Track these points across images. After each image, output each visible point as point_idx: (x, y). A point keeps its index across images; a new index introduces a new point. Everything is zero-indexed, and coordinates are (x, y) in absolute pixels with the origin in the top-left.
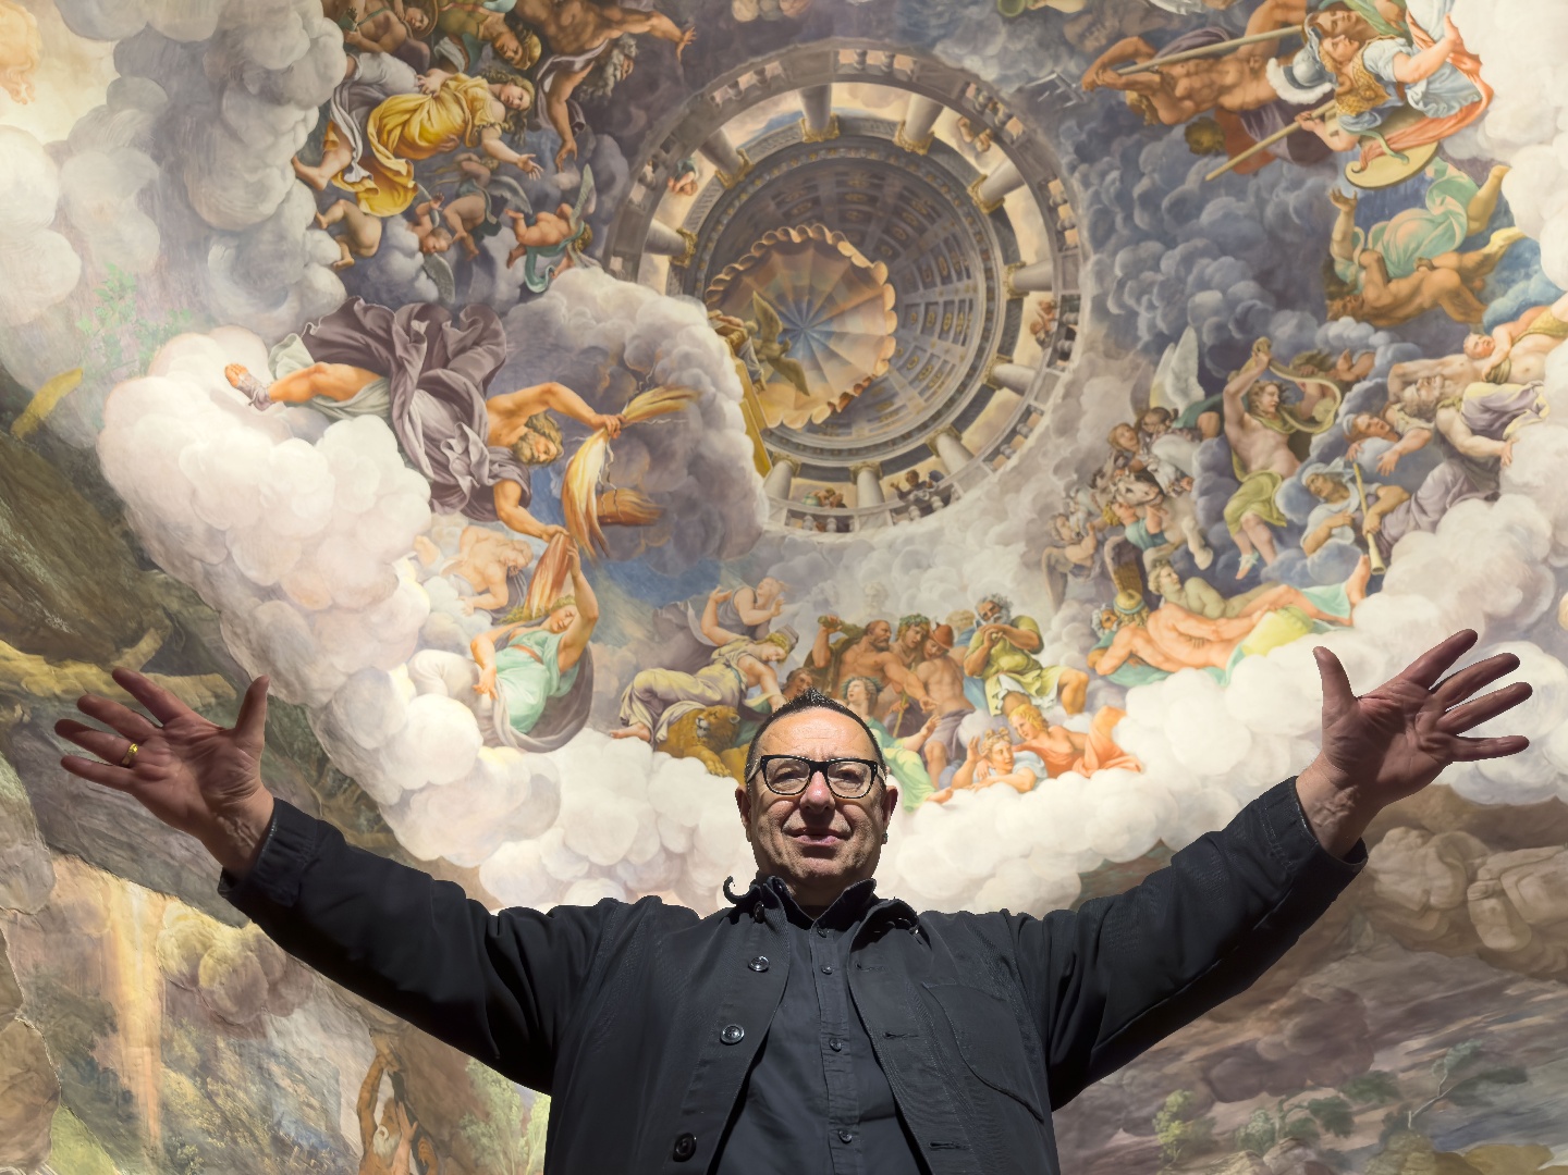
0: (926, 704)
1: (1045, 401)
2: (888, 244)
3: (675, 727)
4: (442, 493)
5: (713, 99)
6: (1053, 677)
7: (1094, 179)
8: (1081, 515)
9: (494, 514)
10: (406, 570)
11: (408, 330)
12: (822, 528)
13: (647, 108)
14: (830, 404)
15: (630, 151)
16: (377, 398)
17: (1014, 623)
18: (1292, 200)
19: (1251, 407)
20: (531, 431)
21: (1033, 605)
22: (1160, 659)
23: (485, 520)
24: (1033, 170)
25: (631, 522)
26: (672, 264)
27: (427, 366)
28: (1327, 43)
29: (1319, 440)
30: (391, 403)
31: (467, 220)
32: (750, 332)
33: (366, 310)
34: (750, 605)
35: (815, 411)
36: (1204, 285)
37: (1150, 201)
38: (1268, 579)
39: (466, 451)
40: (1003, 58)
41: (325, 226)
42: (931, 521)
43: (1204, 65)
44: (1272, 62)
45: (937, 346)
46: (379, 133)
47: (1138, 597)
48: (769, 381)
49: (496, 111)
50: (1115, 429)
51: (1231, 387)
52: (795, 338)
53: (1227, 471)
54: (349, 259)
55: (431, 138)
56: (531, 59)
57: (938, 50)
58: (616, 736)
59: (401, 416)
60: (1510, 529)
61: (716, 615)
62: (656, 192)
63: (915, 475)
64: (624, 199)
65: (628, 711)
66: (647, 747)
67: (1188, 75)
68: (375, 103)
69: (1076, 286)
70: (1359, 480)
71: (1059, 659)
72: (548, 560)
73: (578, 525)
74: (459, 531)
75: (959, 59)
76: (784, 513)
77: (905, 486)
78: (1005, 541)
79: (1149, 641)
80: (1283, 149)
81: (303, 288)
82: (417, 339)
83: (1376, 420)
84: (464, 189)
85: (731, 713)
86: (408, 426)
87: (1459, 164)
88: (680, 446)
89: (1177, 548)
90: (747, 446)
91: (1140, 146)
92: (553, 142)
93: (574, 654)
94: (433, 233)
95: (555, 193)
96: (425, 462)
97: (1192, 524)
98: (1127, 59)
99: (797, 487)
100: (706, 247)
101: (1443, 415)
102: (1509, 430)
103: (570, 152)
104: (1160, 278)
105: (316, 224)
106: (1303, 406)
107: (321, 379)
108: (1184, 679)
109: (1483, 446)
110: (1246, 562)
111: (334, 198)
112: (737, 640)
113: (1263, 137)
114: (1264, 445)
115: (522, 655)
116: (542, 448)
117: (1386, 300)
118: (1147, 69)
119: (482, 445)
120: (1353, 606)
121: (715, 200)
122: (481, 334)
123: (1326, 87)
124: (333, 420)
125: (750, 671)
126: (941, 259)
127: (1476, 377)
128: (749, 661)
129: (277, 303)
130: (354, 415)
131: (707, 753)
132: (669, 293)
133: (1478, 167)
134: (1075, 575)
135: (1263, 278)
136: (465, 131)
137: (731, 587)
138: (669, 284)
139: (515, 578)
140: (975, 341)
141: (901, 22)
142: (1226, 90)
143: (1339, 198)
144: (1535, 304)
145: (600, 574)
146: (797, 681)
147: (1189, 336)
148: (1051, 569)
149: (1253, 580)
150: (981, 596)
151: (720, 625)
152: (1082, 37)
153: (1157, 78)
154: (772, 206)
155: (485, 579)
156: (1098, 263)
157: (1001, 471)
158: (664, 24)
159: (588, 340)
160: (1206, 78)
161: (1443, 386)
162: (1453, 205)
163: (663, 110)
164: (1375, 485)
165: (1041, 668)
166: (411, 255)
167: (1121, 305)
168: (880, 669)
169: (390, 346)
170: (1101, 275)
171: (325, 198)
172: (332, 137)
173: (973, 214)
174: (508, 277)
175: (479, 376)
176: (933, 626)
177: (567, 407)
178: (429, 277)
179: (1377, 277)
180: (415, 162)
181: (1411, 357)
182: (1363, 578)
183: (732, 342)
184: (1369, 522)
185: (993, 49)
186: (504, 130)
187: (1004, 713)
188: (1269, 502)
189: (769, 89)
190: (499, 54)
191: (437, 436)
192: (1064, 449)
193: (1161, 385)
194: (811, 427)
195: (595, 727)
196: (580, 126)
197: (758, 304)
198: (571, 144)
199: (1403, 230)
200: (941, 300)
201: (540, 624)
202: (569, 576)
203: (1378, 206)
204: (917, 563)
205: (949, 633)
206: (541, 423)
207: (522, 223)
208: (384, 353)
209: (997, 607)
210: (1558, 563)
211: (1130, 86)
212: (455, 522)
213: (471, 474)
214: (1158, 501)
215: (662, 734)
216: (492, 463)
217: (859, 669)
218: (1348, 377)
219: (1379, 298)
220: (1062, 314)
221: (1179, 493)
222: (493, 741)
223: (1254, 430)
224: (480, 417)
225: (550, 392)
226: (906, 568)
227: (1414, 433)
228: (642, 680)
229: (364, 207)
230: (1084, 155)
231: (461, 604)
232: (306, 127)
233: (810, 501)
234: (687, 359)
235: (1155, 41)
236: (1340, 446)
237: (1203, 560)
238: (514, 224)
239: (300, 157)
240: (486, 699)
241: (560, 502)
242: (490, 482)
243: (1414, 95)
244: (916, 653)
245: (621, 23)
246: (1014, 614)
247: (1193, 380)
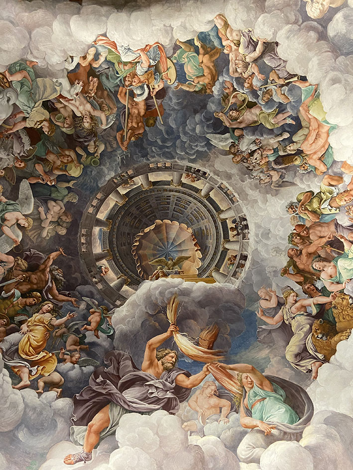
0: (329, 238)
1: (218, 182)
2: (150, 217)
3: (318, 349)
4: (168, 406)
5: (83, 252)
6: (325, 188)
7: (153, 154)
8: (261, 175)
9: (188, 390)
10: (195, 440)
11: (98, 384)
12: (243, 266)
13: (76, 272)
14: (196, 251)
15: (85, 282)
16: (116, 410)
17: (299, 201)
18: (174, 101)
19: (236, 119)
20: (161, 359)
21: (293, 194)
22: (323, 149)
23: (189, 394)
24: (145, 171)
25: (215, 337)
26: (127, 285)
27: (116, 385)
28: (134, 84)
29: (250, 99)
30: (121, 406)
31: (75, 343)
32: (161, 269)
33: (81, 395)
34: (268, 303)
35: (197, 256)
36: (194, 129)
37: (164, 140)
38: (297, 114)
39: (157, 388)
40: (109, 170)
41: (43, 391)
42: (251, 226)
43: (130, 117)
44: (134, 99)
45: (188, 211)
46: (27, 355)
47: (296, 157)
48: (181, 269)
49: (48, 316)
50: (233, 161)
51: (228, 125)
52: (169, 255)
53: (256, 128)
54: (59, 390)
55: (41, 340)
56: (39, 297)
57: (100, 186)
58: (316, 377)
59: (129, 406)
60: (288, 38)
61: (268, 317)
62: (102, 280)
63: (232, 228)
64: (99, 291)
65: (304, 368)
66: (326, 364)
67: (132, 122)
68: (17, 350)
69: (184, 166)
70: (266, 86)
71: (317, 185)
72: (218, 376)
73: (207, 358)
74: (188, 408)
75: (105, 180)
76: (232, 278)
77: (235, 232)
78: (265, 201)
79: (315, 153)
80: (159, 101)
81: (57, 413)
82: (104, 383)
83: (247, 81)
84: (64, 339)
85: (317, 323)
86: (134, 405)
87: (174, 53)
88: (192, 307)
89: (280, 144)
90: (201, 284)
91: (148, 140)
92: (69, 304)
93: (267, 382)
94: (71, 357)
95: (85, 311)
96: (152, 406)
97: (272, 139)
98: (122, 137)
99: (224, 271)
100: (127, 272)
101: (248, 60)
102: (255, 40)
103: (75, 301)
104: (188, 142)
105: (40, 394)
106: (238, 103)
107: (94, 428)
108: (332, 141)
109: (259, 48)
110: (289, 121)
111: (36, 383)
112: (282, 311)
113: (155, 106)
114: (249, 116)
115: (258, 406)
116: (170, 358)
117: (209, 76)
118: (127, 133)
119: (157, 381)
120: (310, 85)
121: (114, 263)
122: (116, 360)
123: (145, 86)
124: (114, 433)
125: (298, 309)
126: (161, 203)
127: (238, 50)
128: (293, 308)
129: (56, 426)
130: (118, 423)
131: (336, 338)
132: (136, 290)
133: (176, 47)
134: (284, 178)
135: (196, 112)
136: (47, 328)
137: (258, 307)
138: (133, 289)
139: (220, 394)
140: (191, 199)
141: (88, 193)
142: (139, 113)
143: (177, 87)
144: (217, 33)
145: (233, 358)
146: (308, 290)
147: (208, 136)
148: (280, 186)
149: (297, 119)
150: (286, 212)
151: (273, 317)
152: (112, 147)
153: (130, 131)
154: (124, 247)
155: (215, 407)
156: (178, 159)
157: (238, 200)
158: (54, 255)
159: (139, 324)
160: (134, 118)
161: (239, 60)
162: (185, 56)
163: (79, 268)
164: (269, 81)
165: (320, 192)
166: (74, 368)
167: (194, 154)
168: (309, 255)
169: (101, 394)
170: (182, 159)
171: (33, 385)
172: (16, 370)
173: (152, 191)
174: (103, 340)
175: (131, 368)
176: (295, 231)
177: (159, 342)
178: (85, 367)
179: (202, 78)
180: (45, 349)
181: (228, 70)
182: (300, 83)
183: (162, 276)
184: (281, 82)
185: (106, 172)
186: (55, 317)
187: (338, 208)
188: (269, 115)
189: (89, 235)
190: (31, 305)
191: (145, 396)
192: (236, 178)
193: (222, 146)
194: (202, 259)
195: (308, 386)
196: (69, 294)
197: (153, 263)
198: (73, 299)
199: (190, 70)
200: (174, 206)
201: (246, 392)
202: (228, 370)
203: (181, 76)
204: (267, 234)
205: (299, 225)
206: (160, 354)
207: (88, 327)
208: (101, 398)
209: (291, 206)
210: (301, 21)
211: (130, 139)
212: (184, 408)
213: (167, 391)
214: (262, 150)
215: (320, 356)
216: (166, 380)
217: (308, 263)
218: (232, 89)
219: (209, 79)
220: (191, 172)
221: (261, 143)
222: (298, 437)
223: (243, 119)
224: (146, 376)
225: (150, 346)
226: (268, 238)
227: (253, 69)
228: (290, 357)
229: (47, 375)
230: (145, 155)
231: (222, 423)
232: (7, 376)
233: (231, 268)
234: (161, 293)
235: (120, 129)
236: (254, 93)
237: (286, 135)
238: (86, 329)
239: (14, 384)
240: (274, 431)
241: (195, 361)
242: (174, 384)
243: (153, 63)
244: (306, 240)
245: (46, 266)
246: (296, 201)
247: (223, 136)
